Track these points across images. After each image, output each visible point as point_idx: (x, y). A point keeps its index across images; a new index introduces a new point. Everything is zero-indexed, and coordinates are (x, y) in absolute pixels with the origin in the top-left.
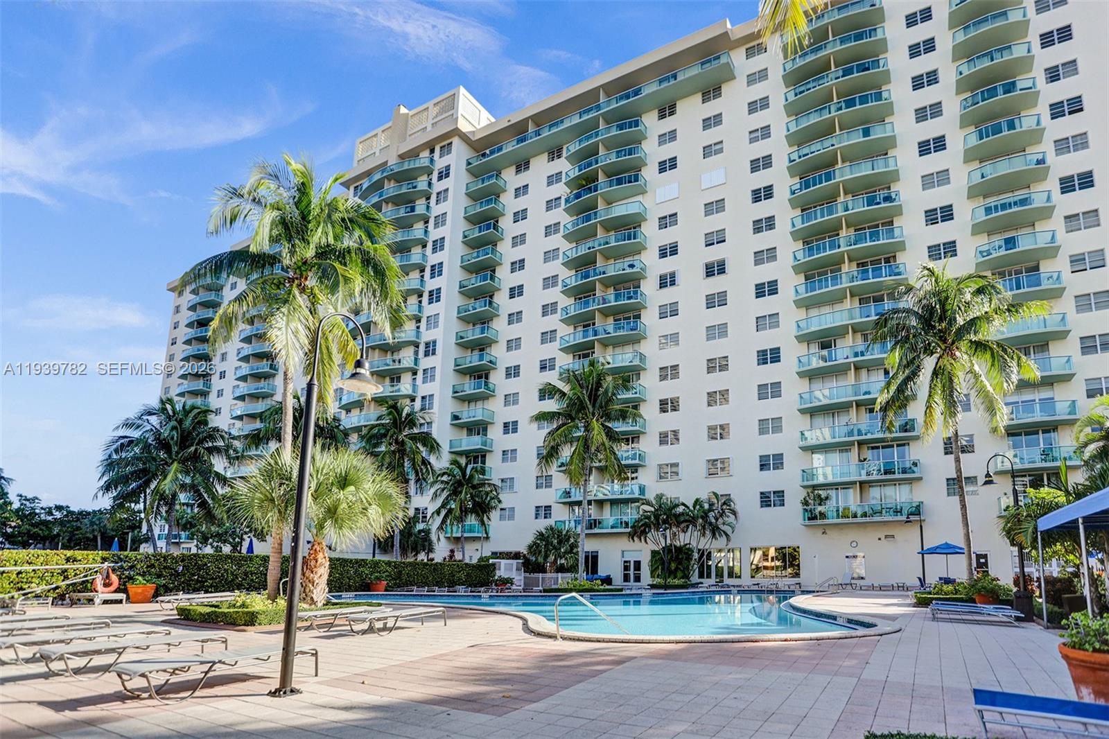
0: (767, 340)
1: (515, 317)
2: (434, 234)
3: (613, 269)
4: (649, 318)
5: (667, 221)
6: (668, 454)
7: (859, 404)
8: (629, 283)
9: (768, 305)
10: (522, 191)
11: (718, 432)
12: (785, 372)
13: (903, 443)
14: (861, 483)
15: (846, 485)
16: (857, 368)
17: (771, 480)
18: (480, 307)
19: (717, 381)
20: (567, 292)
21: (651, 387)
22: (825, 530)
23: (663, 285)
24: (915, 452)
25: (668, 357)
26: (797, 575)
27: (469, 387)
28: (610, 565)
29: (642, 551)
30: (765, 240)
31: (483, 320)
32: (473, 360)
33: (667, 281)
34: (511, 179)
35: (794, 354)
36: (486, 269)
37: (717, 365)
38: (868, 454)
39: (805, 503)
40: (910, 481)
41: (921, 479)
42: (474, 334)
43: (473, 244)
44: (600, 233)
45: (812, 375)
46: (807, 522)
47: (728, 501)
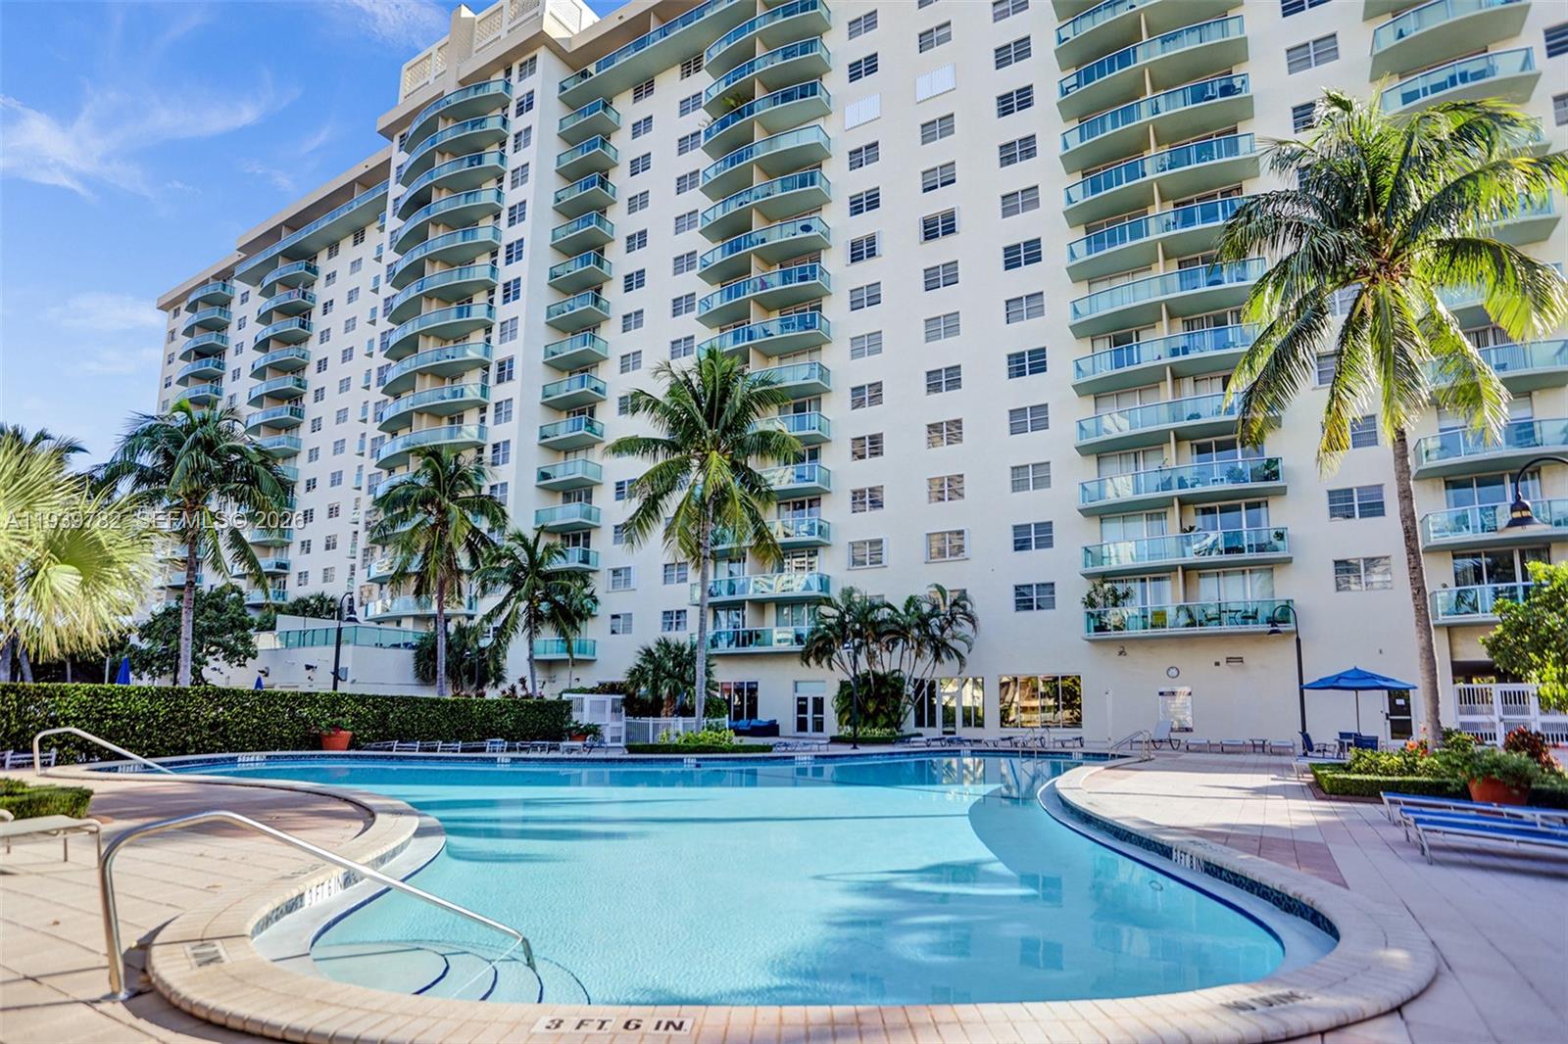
0: (1024, 336)
1: (633, 320)
2: (511, 197)
3: (780, 235)
4: (835, 310)
5: (862, 155)
6: (867, 525)
7: (1181, 436)
8: (803, 256)
9: (1024, 280)
10: (642, 126)
11: (948, 488)
12: (1053, 387)
13: (1256, 502)
14: (1187, 569)
15: (1158, 574)
16: (1177, 377)
17: (1034, 567)
18: (581, 305)
19: (945, 406)
20: (710, 274)
21: (839, 417)
22: (1123, 646)
23: (856, 257)
24: (1277, 515)
25: (865, 371)
26: (1076, 722)
27: (565, 428)
28: (776, 704)
29: (826, 681)
30: (1020, 174)
31: (586, 326)
32: (571, 386)
33: (862, 250)
34: (626, 108)
35: (1068, 357)
36: (590, 248)
37: (943, 380)
38: (1195, 520)
39: (1090, 602)
40: (1269, 566)
41: (1288, 561)
42: (572, 347)
43: (569, 210)
44: (758, 178)
45: (1099, 391)
46: (1093, 635)
47: (961, 600)
